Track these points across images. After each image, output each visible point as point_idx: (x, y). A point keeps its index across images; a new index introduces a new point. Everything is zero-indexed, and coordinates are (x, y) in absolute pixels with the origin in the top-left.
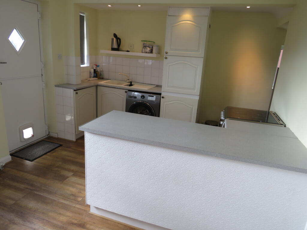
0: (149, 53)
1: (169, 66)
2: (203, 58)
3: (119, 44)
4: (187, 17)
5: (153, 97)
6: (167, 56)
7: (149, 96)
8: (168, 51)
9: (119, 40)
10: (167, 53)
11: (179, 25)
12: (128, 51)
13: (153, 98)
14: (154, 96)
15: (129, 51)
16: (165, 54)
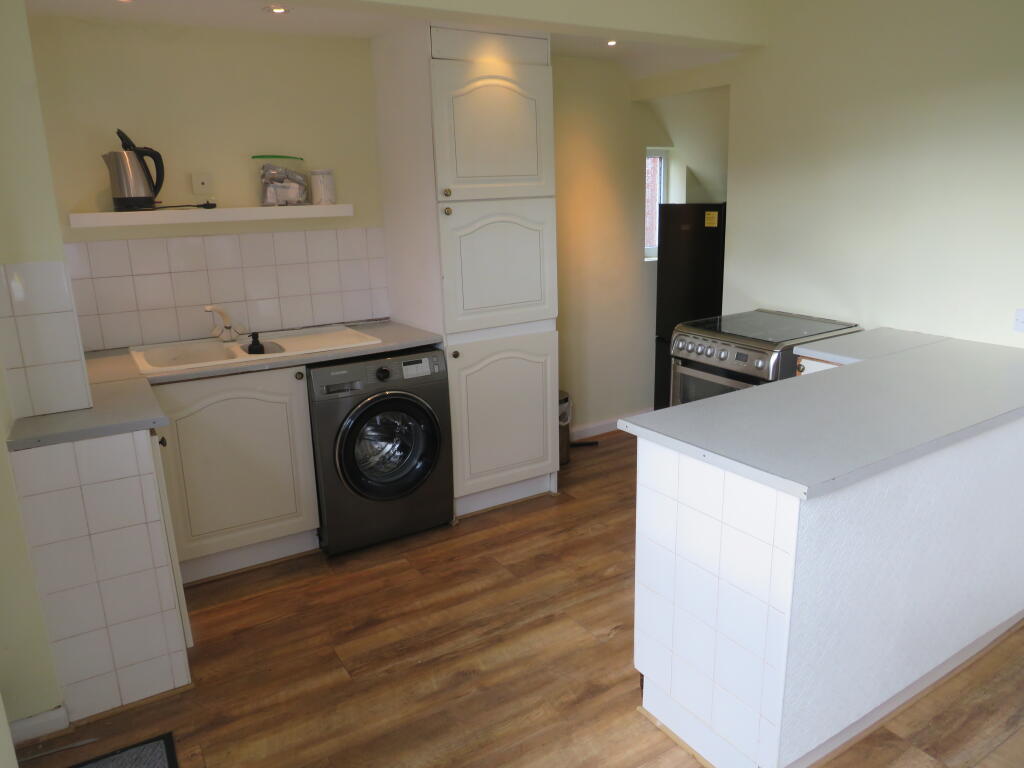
0: (299, 203)
1: (460, 237)
2: (551, 197)
3: (155, 180)
4: (492, 65)
5: (420, 362)
6: (450, 206)
7: (405, 364)
8: (452, 187)
9: (150, 161)
10: (447, 193)
11: (471, 91)
12: (209, 206)
13: (422, 369)
14: (424, 360)
15: (213, 206)
16: (442, 198)
